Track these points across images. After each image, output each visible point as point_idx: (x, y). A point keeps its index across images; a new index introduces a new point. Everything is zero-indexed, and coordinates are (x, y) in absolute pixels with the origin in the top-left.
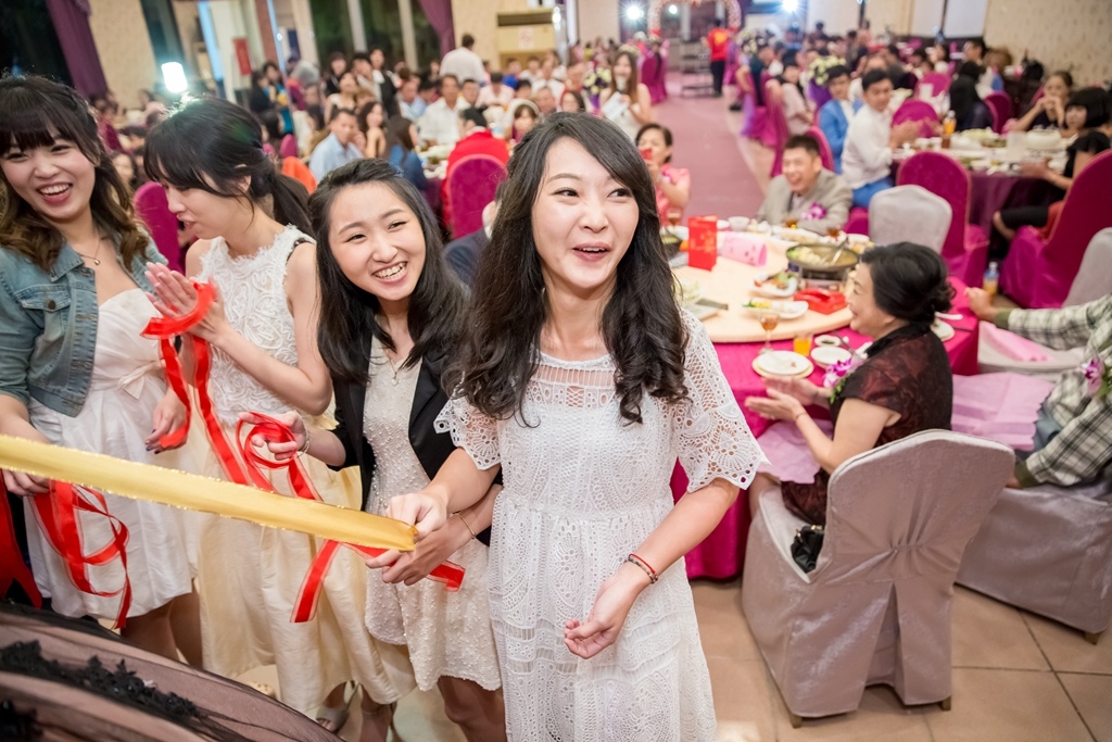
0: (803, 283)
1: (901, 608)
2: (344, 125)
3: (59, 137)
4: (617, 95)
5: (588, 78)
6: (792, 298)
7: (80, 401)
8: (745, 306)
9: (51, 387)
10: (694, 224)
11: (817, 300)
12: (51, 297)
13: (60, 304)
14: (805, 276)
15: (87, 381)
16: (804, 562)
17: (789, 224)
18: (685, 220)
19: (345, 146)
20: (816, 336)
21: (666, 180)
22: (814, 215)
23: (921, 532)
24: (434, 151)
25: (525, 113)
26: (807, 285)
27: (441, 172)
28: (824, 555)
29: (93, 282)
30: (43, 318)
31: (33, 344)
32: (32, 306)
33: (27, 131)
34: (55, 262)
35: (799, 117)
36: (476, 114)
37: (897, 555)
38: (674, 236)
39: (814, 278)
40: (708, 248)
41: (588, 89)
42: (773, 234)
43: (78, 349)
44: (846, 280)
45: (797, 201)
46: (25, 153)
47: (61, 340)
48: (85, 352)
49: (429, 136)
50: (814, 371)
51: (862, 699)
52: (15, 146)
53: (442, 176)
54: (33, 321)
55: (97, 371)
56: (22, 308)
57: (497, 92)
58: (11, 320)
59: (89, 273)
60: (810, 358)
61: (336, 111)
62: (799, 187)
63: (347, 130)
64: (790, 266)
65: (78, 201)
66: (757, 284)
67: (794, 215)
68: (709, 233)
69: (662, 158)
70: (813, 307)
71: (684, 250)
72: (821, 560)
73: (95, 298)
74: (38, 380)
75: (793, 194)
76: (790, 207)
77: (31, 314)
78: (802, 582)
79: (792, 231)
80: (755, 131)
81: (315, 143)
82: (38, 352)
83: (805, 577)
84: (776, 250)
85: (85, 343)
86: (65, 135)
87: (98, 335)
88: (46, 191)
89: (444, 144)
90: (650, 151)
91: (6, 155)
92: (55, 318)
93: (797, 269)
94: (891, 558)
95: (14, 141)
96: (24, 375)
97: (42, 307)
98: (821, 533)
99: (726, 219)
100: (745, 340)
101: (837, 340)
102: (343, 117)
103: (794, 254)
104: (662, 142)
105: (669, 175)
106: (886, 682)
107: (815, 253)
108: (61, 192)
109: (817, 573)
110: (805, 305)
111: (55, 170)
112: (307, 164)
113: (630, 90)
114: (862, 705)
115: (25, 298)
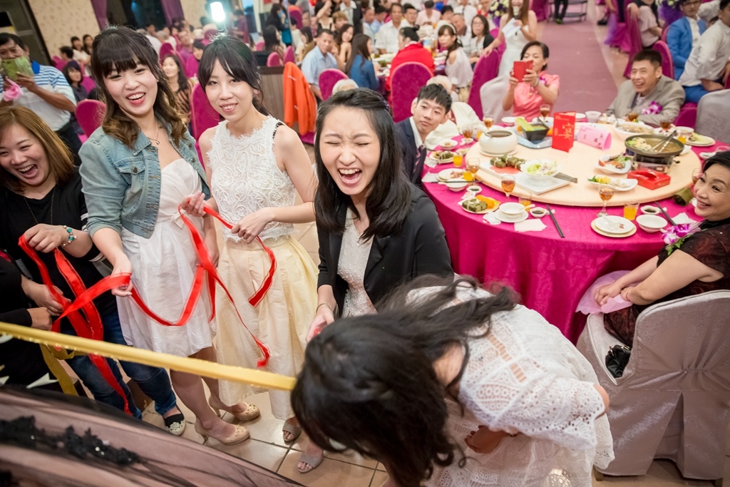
0: (636, 164)
1: (686, 412)
2: (325, 41)
3: (139, 63)
4: (513, 20)
5: (493, 5)
6: (626, 176)
7: (152, 229)
8: (590, 180)
9: (134, 220)
10: (558, 118)
11: (646, 178)
12: (134, 165)
13: (140, 170)
14: (638, 160)
15: (155, 217)
16: (614, 370)
17: (632, 118)
18: (552, 113)
19: (325, 55)
20: (642, 205)
21: (542, 82)
22: (652, 111)
23: (707, 361)
24: (383, 58)
25: (446, 32)
26: (639, 166)
27: (386, 72)
28: (630, 368)
29: (156, 155)
30: (130, 178)
31: (124, 195)
32: (125, 171)
33: (121, 60)
34: (135, 143)
35: (650, 30)
36: (411, 33)
37: (686, 374)
38: (543, 125)
39: (645, 161)
40: (567, 136)
41: (492, 12)
42: (617, 126)
43: (150, 197)
44: (671, 163)
45: (640, 99)
46: (120, 74)
47: (140, 191)
48: (154, 199)
49: (381, 47)
50: (637, 232)
51: (651, 467)
52: (114, 70)
53: (388, 75)
54: (125, 180)
55: (160, 211)
56: (118, 172)
57: (429, 14)
58: (113, 179)
59: (154, 150)
60: (634, 222)
61: (320, 30)
62: (642, 90)
63: (327, 44)
64: (627, 151)
65: (148, 104)
66: (601, 164)
67: (637, 110)
68: (569, 125)
69: (541, 67)
70: (641, 183)
71: (550, 136)
72: (626, 371)
73: (159, 165)
74: (127, 216)
75: (637, 94)
76: (634, 104)
77: (124, 176)
78: (611, 383)
79: (633, 124)
80: (615, 42)
81: (306, 52)
82: (127, 199)
83: (614, 380)
84: (618, 137)
85: (154, 193)
86: (143, 62)
87: (162, 189)
88: (132, 98)
89: (391, 53)
90: (532, 62)
91: (109, 76)
92: (137, 178)
93: (633, 154)
94: (682, 377)
95: (114, 67)
96: (119, 214)
97: (130, 172)
98: (628, 352)
99: (584, 112)
100: (587, 205)
101: (658, 210)
102: (325, 35)
103: (631, 143)
104: (541, 56)
105: (544, 80)
106: (670, 458)
107: (648, 143)
108: (140, 98)
109: (622, 380)
110: (636, 181)
111: (137, 84)
112: (300, 66)
113: (523, 16)
114: (650, 471)
115: (120, 166)
